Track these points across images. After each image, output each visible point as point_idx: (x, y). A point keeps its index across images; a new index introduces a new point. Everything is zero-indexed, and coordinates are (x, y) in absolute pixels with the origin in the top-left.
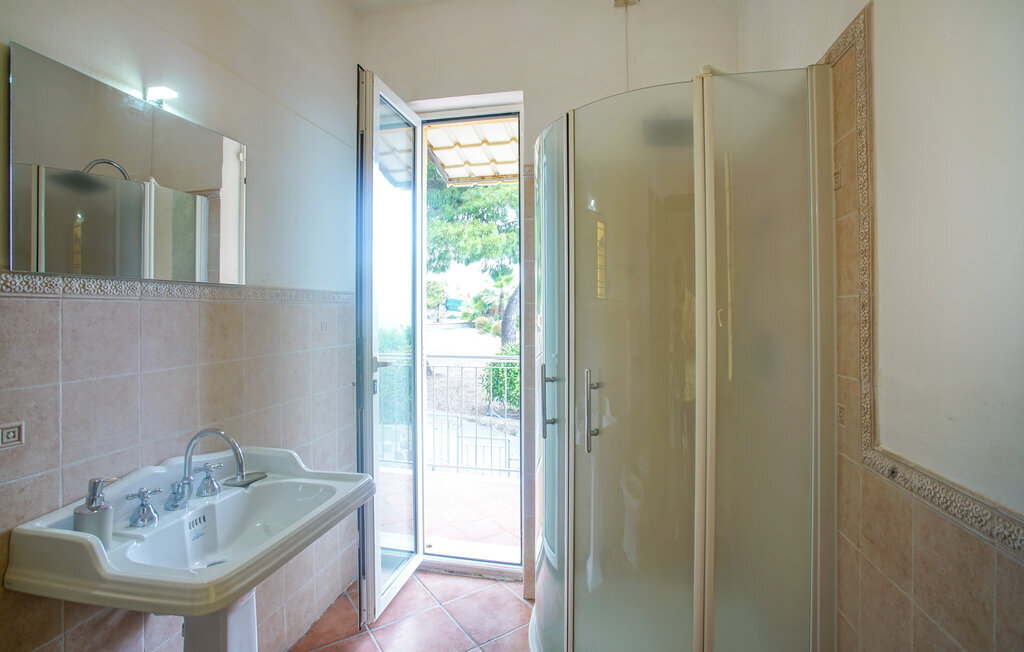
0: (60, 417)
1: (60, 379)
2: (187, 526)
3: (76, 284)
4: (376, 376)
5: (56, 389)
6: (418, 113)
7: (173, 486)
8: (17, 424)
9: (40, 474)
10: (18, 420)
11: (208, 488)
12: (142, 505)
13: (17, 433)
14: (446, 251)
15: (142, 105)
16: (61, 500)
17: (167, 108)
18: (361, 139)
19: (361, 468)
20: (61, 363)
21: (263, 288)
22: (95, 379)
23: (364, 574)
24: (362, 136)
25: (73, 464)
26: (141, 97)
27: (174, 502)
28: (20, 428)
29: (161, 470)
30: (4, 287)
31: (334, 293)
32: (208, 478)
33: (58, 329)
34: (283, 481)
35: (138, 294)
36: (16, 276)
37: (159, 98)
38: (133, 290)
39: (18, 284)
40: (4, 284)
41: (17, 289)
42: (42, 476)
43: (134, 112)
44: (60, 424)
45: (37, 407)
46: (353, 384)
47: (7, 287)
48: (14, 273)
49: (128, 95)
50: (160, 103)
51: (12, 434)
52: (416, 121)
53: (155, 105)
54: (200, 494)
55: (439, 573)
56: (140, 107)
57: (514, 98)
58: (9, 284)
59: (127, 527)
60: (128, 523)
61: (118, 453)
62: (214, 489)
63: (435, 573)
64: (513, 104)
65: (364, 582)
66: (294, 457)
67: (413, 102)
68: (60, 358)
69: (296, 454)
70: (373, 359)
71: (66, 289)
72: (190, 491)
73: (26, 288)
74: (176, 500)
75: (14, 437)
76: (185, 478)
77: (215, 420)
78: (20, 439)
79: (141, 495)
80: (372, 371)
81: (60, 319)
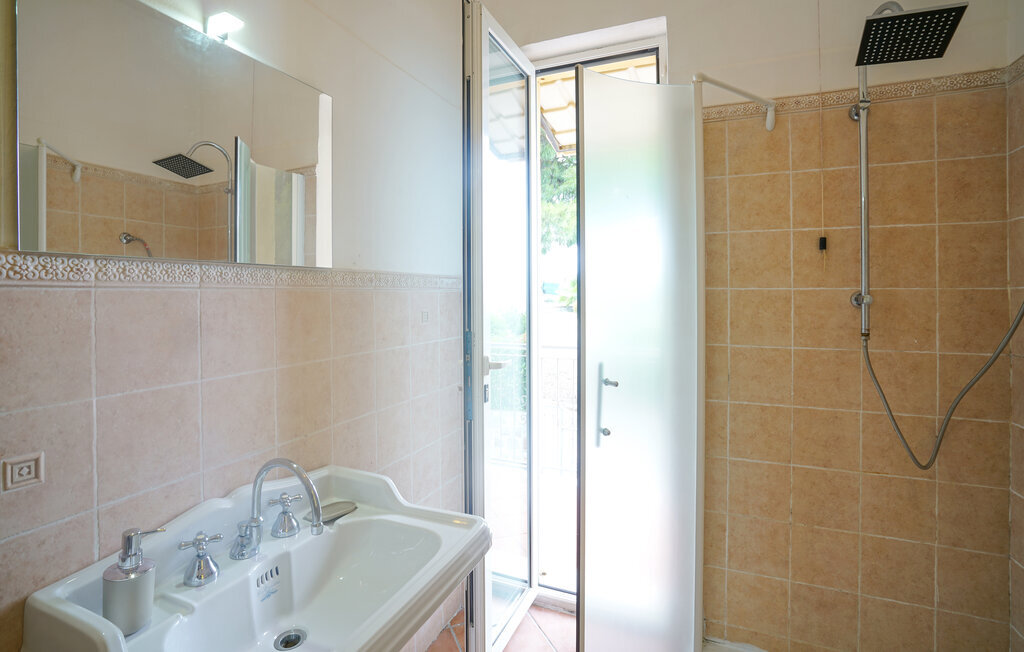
0: (94, 442)
1: (94, 394)
2: (253, 583)
3: (113, 268)
4: (487, 380)
5: (89, 406)
6: (533, 61)
7: (240, 528)
8: (33, 456)
9: (67, 520)
10: (34, 450)
11: (284, 526)
12: (198, 556)
13: (33, 469)
14: (548, 233)
15: (199, 38)
16: (96, 551)
17: (231, 44)
18: (467, 85)
19: (469, 508)
20: (94, 371)
21: (354, 273)
22: (141, 391)
23: (472, 621)
24: (469, 82)
25: (112, 503)
26: (200, 29)
27: (241, 548)
28: (37, 461)
29: (226, 504)
30: (11, 273)
31: (436, 277)
32: (285, 513)
33: (90, 328)
34: (376, 518)
35: (197, 280)
36: (28, 257)
37: (224, 32)
38: (191, 275)
39: (32, 268)
40: (11, 269)
41: (30, 276)
42: (70, 522)
43: (191, 47)
44: (95, 452)
45: (61, 433)
46: (460, 389)
47: (16, 272)
48: (26, 254)
49: (182, 24)
50: (225, 37)
51: (26, 470)
52: (530, 70)
53: (219, 40)
54: (275, 534)
55: (556, 612)
56: (198, 40)
57: (653, 28)
58: (17, 268)
59: (178, 586)
60: (181, 578)
61: (173, 486)
62: (292, 528)
63: (552, 611)
64: (649, 38)
65: (472, 631)
66: (388, 485)
67: (527, 46)
68: (93, 365)
69: (390, 482)
70: (483, 359)
71: (100, 275)
72: (260, 534)
73: (43, 273)
74: (243, 546)
75: (29, 473)
76: (254, 519)
77: (296, 436)
78: (37, 476)
79: (197, 543)
80: (483, 373)
81: (92, 314)
